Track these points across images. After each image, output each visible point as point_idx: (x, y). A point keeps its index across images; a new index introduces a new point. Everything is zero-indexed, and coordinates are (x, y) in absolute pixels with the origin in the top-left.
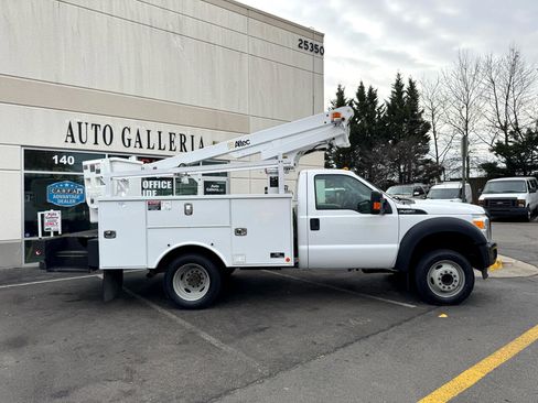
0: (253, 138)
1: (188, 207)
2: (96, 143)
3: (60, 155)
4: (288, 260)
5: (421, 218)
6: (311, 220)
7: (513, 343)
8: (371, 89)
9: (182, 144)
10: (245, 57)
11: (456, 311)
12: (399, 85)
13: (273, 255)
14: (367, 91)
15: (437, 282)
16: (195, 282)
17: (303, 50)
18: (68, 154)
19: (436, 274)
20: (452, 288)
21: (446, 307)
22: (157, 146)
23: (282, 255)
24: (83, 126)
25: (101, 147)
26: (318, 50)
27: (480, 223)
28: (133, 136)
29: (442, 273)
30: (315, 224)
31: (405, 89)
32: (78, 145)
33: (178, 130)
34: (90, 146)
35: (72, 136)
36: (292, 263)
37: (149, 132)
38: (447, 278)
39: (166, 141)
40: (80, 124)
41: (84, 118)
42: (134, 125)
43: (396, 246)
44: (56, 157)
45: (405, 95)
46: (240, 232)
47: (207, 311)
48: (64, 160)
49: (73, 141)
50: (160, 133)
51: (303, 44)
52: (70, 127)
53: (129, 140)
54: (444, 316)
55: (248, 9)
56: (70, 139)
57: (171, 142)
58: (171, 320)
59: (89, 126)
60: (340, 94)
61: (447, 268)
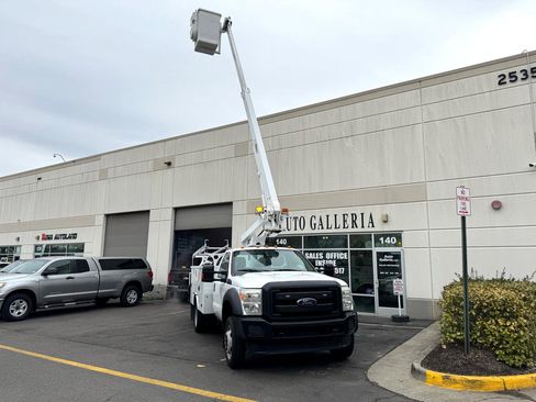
2: (296, 229)
9: (354, 222)
22: (334, 226)
25: (299, 231)
28: (317, 221)
33: (349, 211)
34: (292, 232)
37: (328, 216)
39: (340, 221)
40: (287, 219)
42: (318, 213)
46: (199, 289)
50: (335, 216)
53: (315, 224)
55: (420, 81)
57: (345, 221)
59: (292, 219)
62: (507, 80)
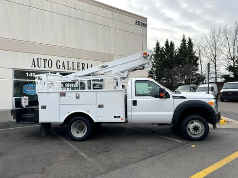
0: (109, 64)
1: (78, 95)
2: (45, 67)
3: (29, 72)
4: (122, 119)
5: (183, 100)
6: (133, 101)
7: (223, 160)
8: (171, 42)
9: (83, 67)
10: (111, 29)
11: (199, 144)
12: (184, 40)
13: (115, 117)
14: (169, 43)
15: (191, 130)
16: (81, 129)
17: (138, 25)
18: (32, 72)
19: (191, 126)
20: (198, 133)
21: (195, 142)
22: (72, 68)
23: (119, 117)
24: (39, 60)
25: (47, 69)
26: (145, 25)
27: (212, 103)
28: (61, 64)
29: (194, 126)
30: (135, 103)
31: (187, 42)
32: (37, 68)
33: (81, 61)
34: (42, 68)
35: (34, 64)
36: (124, 121)
37: (68, 62)
38: (196, 128)
39: (76, 66)
40: (38, 59)
41: (40, 56)
42: (61, 59)
43: (172, 113)
44: (27, 73)
45: (187, 44)
46: (101, 106)
47: (86, 142)
48: (31, 75)
49: (35, 66)
50: (73, 63)
51: (138, 23)
52: (34, 60)
53: (60, 66)
54: (194, 146)
55: (113, 8)
56: (33, 66)
57: (78, 66)
58: (68, 146)
59: (42, 60)
60: (158, 45)
61: (196, 123)
62: (137, 23)
